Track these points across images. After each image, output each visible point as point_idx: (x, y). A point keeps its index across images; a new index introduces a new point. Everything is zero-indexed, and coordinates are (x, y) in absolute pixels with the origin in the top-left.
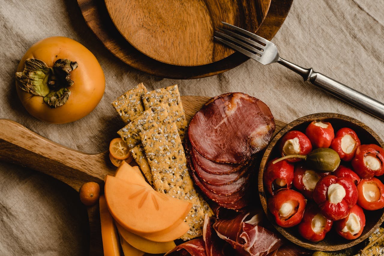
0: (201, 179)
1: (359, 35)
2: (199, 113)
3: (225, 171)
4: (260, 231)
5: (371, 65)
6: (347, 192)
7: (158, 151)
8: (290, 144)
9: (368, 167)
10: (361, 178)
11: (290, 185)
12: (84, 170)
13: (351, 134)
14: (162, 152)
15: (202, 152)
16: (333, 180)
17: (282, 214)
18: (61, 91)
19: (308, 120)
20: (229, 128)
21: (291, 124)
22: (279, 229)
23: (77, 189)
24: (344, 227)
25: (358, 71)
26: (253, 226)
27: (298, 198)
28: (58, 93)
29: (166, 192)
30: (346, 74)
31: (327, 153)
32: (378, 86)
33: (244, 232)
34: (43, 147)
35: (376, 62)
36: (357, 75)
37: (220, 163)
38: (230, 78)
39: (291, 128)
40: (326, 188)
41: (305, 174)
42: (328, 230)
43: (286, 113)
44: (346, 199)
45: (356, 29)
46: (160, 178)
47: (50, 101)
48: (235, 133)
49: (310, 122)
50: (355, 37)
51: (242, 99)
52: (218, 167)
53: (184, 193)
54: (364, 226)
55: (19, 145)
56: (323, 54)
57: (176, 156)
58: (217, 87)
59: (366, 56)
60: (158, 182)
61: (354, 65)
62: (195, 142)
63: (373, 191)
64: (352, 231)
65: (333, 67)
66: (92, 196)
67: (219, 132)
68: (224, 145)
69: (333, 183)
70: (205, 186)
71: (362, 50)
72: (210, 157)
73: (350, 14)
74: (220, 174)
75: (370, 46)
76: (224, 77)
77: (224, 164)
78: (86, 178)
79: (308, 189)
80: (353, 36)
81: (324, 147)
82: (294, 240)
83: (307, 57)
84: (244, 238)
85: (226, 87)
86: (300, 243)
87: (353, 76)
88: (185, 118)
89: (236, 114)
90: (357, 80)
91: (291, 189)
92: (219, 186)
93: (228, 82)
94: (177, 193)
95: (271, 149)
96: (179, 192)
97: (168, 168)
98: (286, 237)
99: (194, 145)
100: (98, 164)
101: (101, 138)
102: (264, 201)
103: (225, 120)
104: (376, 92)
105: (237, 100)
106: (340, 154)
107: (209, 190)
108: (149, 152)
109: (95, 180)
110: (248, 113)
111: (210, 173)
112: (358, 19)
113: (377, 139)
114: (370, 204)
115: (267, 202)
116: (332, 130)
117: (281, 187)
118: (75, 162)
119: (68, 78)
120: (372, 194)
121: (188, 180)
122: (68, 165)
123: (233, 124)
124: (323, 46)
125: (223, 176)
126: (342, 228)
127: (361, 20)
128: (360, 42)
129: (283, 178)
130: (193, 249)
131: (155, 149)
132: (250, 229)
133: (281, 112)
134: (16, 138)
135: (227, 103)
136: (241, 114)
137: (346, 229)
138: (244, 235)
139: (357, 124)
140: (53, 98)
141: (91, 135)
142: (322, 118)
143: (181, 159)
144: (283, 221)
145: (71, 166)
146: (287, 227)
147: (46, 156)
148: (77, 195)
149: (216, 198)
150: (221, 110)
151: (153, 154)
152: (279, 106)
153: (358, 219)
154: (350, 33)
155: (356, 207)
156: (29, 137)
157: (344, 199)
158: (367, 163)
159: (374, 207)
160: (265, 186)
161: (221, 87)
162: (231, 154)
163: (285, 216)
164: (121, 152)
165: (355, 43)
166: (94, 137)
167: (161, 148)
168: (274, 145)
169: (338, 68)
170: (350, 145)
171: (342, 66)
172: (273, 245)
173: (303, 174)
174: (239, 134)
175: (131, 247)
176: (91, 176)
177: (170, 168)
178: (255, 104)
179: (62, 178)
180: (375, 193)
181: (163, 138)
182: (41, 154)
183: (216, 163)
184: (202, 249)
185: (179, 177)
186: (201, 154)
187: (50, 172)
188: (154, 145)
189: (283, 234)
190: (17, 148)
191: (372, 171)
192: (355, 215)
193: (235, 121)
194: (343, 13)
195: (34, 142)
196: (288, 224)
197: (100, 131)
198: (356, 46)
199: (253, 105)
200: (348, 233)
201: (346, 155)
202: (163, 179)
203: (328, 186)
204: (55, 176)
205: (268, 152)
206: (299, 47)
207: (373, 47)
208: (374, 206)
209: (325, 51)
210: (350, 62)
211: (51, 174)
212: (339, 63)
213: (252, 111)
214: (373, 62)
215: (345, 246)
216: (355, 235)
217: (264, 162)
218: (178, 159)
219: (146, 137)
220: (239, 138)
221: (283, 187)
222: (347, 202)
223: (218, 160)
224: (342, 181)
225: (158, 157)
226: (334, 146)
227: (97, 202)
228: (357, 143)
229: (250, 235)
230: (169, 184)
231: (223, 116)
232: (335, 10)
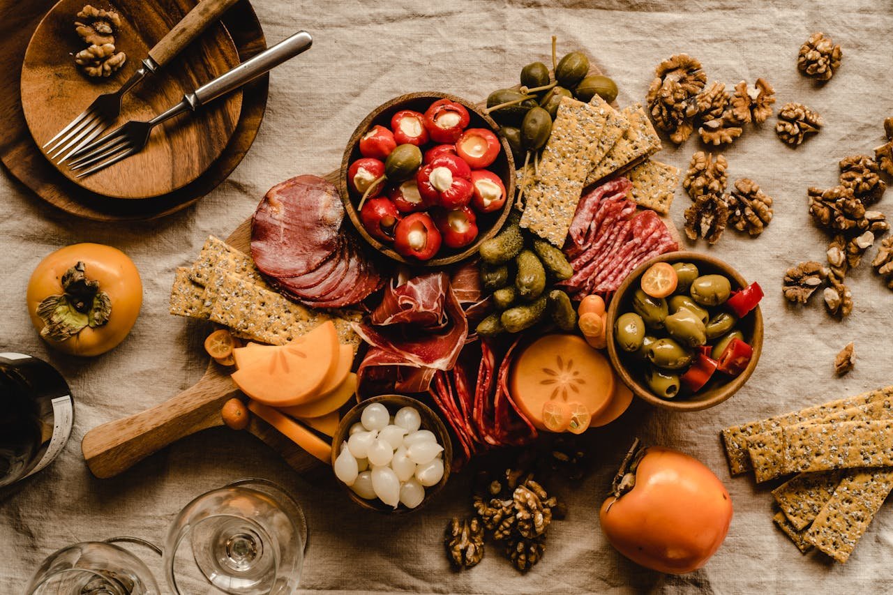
0: (312, 299)
1: (325, 20)
2: (252, 244)
3: (329, 270)
4: (415, 283)
5: (364, 35)
6: (450, 167)
7: (243, 315)
8: (360, 180)
9: (447, 127)
10: (454, 144)
11: (399, 215)
12: (209, 400)
13: (405, 115)
14: (246, 311)
15: (289, 274)
16: (427, 170)
17: (416, 246)
18: (96, 302)
19: (353, 143)
20: (294, 230)
21: (344, 163)
22: (430, 264)
23: (220, 422)
24: (483, 202)
25: (357, 53)
26: (405, 285)
27: (415, 218)
28: (95, 307)
29: (290, 339)
30: (351, 67)
31: (398, 153)
32: (390, 48)
33: (401, 297)
34: (151, 418)
35: (365, 28)
36: (361, 58)
37: (317, 267)
38: (252, 180)
39: (347, 165)
40: (429, 184)
41: (401, 192)
42: (473, 218)
43: (335, 159)
44: (455, 175)
45: (316, 18)
46: (271, 334)
47: (97, 320)
48: (304, 228)
49: (358, 143)
50: (323, 26)
51: (279, 192)
52: (317, 273)
53: (304, 322)
54: (501, 181)
55: (126, 440)
56: (311, 71)
57: (262, 300)
58: (250, 202)
59: (351, 32)
60: (273, 338)
61: (349, 51)
62: (274, 272)
63: (476, 145)
64: (494, 197)
65: (333, 73)
66: (239, 414)
67: (287, 242)
68: (304, 248)
69: (429, 173)
70: (321, 301)
71: (341, 30)
72: (302, 271)
73: (297, 11)
74: (326, 277)
75: (345, 20)
76: (246, 186)
77: (323, 264)
78: (218, 405)
79: (417, 202)
80: (320, 26)
81: (392, 149)
82: (453, 259)
83: (300, 89)
84: (406, 302)
85: (257, 193)
86: (461, 256)
87: (359, 63)
88: (248, 257)
89: (287, 211)
90: (366, 62)
91: (403, 218)
92: (336, 287)
93: (254, 187)
94: (300, 329)
95: (349, 202)
96: (301, 326)
97: (268, 319)
98: (444, 263)
99: (277, 275)
100: (215, 380)
101: (195, 358)
102: (390, 253)
103: (284, 226)
104: (394, 55)
105: (275, 198)
106: (412, 143)
107: (330, 300)
108: (237, 324)
109: (228, 397)
110: (297, 199)
111: (315, 285)
112: (309, 8)
113: (431, 96)
114: (484, 157)
115: (396, 252)
116: (384, 129)
117: (393, 226)
118: (193, 402)
119: (87, 283)
120: (478, 147)
121: (296, 309)
122: (189, 410)
123: (294, 222)
124: (303, 64)
125: (331, 276)
126: (482, 204)
127: (311, 5)
128: (332, 26)
129: (385, 216)
130: (374, 359)
131: (239, 316)
132: (404, 289)
133: (331, 162)
134: (117, 436)
135: (270, 209)
136: (292, 206)
137: (487, 202)
138: (402, 299)
139: (400, 101)
140: (97, 315)
141: (183, 365)
142: (365, 128)
143: (270, 298)
144: (424, 253)
145: (193, 409)
146: (433, 254)
147: (162, 423)
148: (227, 428)
149: (345, 300)
150: (270, 220)
151: (242, 322)
152: (323, 159)
153: (489, 181)
154: (315, 27)
155: (475, 174)
156: (128, 423)
157: (453, 176)
158: (443, 126)
159: (493, 156)
160: (379, 239)
161: (253, 197)
162: (320, 249)
163: (421, 246)
164: (224, 347)
165: (329, 31)
166: (188, 364)
167: (244, 309)
168: (347, 196)
169: (338, 69)
170: (415, 126)
171: (340, 64)
172: (440, 283)
173: (400, 194)
174: (308, 224)
175: (321, 419)
176: (221, 399)
177: (269, 316)
178: (296, 184)
179: (198, 428)
180: (480, 143)
181: (235, 299)
182: (154, 426)
183: (314, 271)
184: (382, 353)
185: (286, 315)
186: (292, 277)
187: (181, 433)
188: (233, 313)
189: (438, 264)
190: (128, 444)
191: (456, 128)
192: (482, 181)
193: (292, 217)
194: (289, 17)
195: (137, 422)
196: (433, 250)
197: (187, 353)
198: (333, 34)
199: (295, 187)
200: (492, 203)
201: (419, 138)
202: (275, 332)
203: (427, 180)
204: (188, 433)
205: (349, 207)
206: (284, 88)
207: (349, 19)
208: (489, 156)
209: (311, 67)
210: (342, 53)
211: (183, 435)
212: (334, 64)
213: (299, 193)
214: (363, 31)
215: (503, 218)
216: (501, 198)
217: (355, 219)
218: (268, 302)
219: (220, 316)
220: (312, 229)
221: (395, 224)
222: (458, 176)
223: (313, 267)
224: (435, 163)
225: (249, 319)
226: (400, 141)
227: (250, 414)
228: (420, 118)
229: (411, 294)
230: (285, 330)
231: (277, 223)
232: (280, 21)
